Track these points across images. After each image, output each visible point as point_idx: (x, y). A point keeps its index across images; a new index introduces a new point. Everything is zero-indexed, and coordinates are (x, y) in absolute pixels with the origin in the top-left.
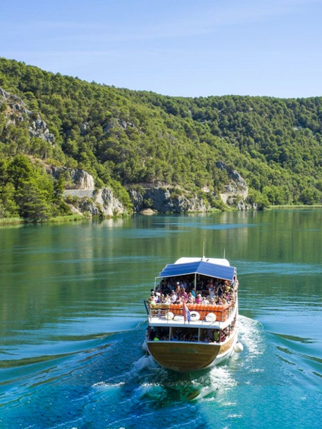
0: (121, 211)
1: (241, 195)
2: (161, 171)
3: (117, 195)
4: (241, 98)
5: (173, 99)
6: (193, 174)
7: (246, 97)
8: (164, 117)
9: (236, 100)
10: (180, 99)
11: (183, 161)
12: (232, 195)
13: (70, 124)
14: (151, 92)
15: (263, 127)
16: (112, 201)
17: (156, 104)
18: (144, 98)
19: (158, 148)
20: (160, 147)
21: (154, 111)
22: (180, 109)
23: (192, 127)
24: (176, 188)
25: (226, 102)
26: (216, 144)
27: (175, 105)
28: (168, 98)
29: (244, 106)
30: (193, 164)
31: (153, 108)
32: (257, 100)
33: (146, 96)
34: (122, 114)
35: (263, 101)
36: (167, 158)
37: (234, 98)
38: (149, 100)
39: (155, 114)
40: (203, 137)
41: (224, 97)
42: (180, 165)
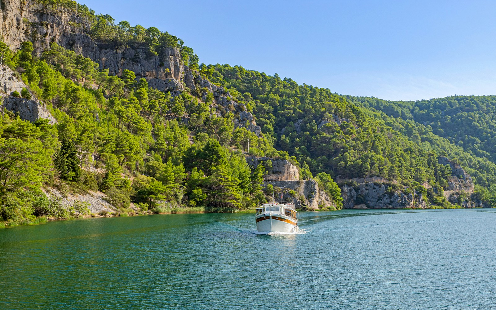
0: (328, 205)
1: (466, 192)
2: (376, 165)
3: (324, 188)
4: (465, 98)
5: (395, 103)
6: (413, 170)
7: (470, 96)
8: (384, 119)
9: (460, 100)
10: (402, 103)
11: (402, 156)
12: (455, 192)
13: (285, 122)
14: (373, 98)
15: (490, 126)
16: (317, 194)
17: (377, 108)
18: (366, 103)
19: (374, 142)
20: (376, 142)
21: (375, 113)
22: (402, 112)
23: (414, 127)
24: (392, 183)
25: (450, 103)
26: (438, 143)
27: (396, 108)
28: (389, 102)
29: (468, 105)
30: (412, 159)
31: (373, 111)
32: (484, 99)
33: (368, 102)
34: (337, 109)
35: (489, 100)
36: (384, 153)
37: (458, 99)
38: (371, 105)
39: (375, 115)
40: (424, 136)
41: (447, 98)
42: (398, 159)
